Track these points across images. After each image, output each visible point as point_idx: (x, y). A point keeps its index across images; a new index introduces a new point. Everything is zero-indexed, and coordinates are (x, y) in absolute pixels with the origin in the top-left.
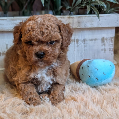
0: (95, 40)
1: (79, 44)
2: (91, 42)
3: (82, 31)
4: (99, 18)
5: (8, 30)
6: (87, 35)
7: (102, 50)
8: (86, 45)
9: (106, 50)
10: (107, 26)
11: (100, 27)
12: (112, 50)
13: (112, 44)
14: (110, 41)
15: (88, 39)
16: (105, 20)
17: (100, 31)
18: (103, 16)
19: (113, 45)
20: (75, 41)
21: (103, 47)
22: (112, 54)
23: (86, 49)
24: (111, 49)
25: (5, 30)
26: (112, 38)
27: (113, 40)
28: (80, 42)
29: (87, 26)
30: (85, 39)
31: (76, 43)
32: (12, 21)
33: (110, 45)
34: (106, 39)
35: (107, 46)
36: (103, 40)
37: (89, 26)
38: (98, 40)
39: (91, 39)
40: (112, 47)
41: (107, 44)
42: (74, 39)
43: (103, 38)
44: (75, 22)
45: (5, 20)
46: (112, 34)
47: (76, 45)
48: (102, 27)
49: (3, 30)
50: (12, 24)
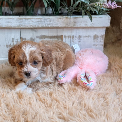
0: (88, 37)
1: (74, 40)
2: (84, 38)
3: (77, 29)
4: (92, 22)
5: (15, 27)
6: (82, 33)
7: (94, 45)
8: (80, 41)
9: (97, 46)
10: (99, 26)
11: (93, 26)
12: (102, 46)
13: (102, 40)
14: (101, 38)
15: (82, 36)
16: (98, 21)
17: (92, 30)
18: (96, 18)
19: (104, 42)
20: (71, 37)
21: (95, 43)
22: (102, 49)
23: (80, 44)
24: (101, 44)
25: (12, 27)
26: (102, 36)
27: (104, 37)
28: (75, 38)
29: (82, 26)
30: (79, 36)
31: (71, 39)
32: (18, 20)
33: (101, 42)
34: (98, 37)
35: (98, 42)
36: (95, 37)
37: (83, 25)
38: (91, 37)
39: (84, 36)
40: (103, 43)
41: (98, 40)
42: (70, 35)
43: (95, 35)
44: (71, 22)
45: (12, 19)
46: (103, 32)
47: (72, 40)
48: (95, 26)
49: (11, 27)
50: (19, 22)
